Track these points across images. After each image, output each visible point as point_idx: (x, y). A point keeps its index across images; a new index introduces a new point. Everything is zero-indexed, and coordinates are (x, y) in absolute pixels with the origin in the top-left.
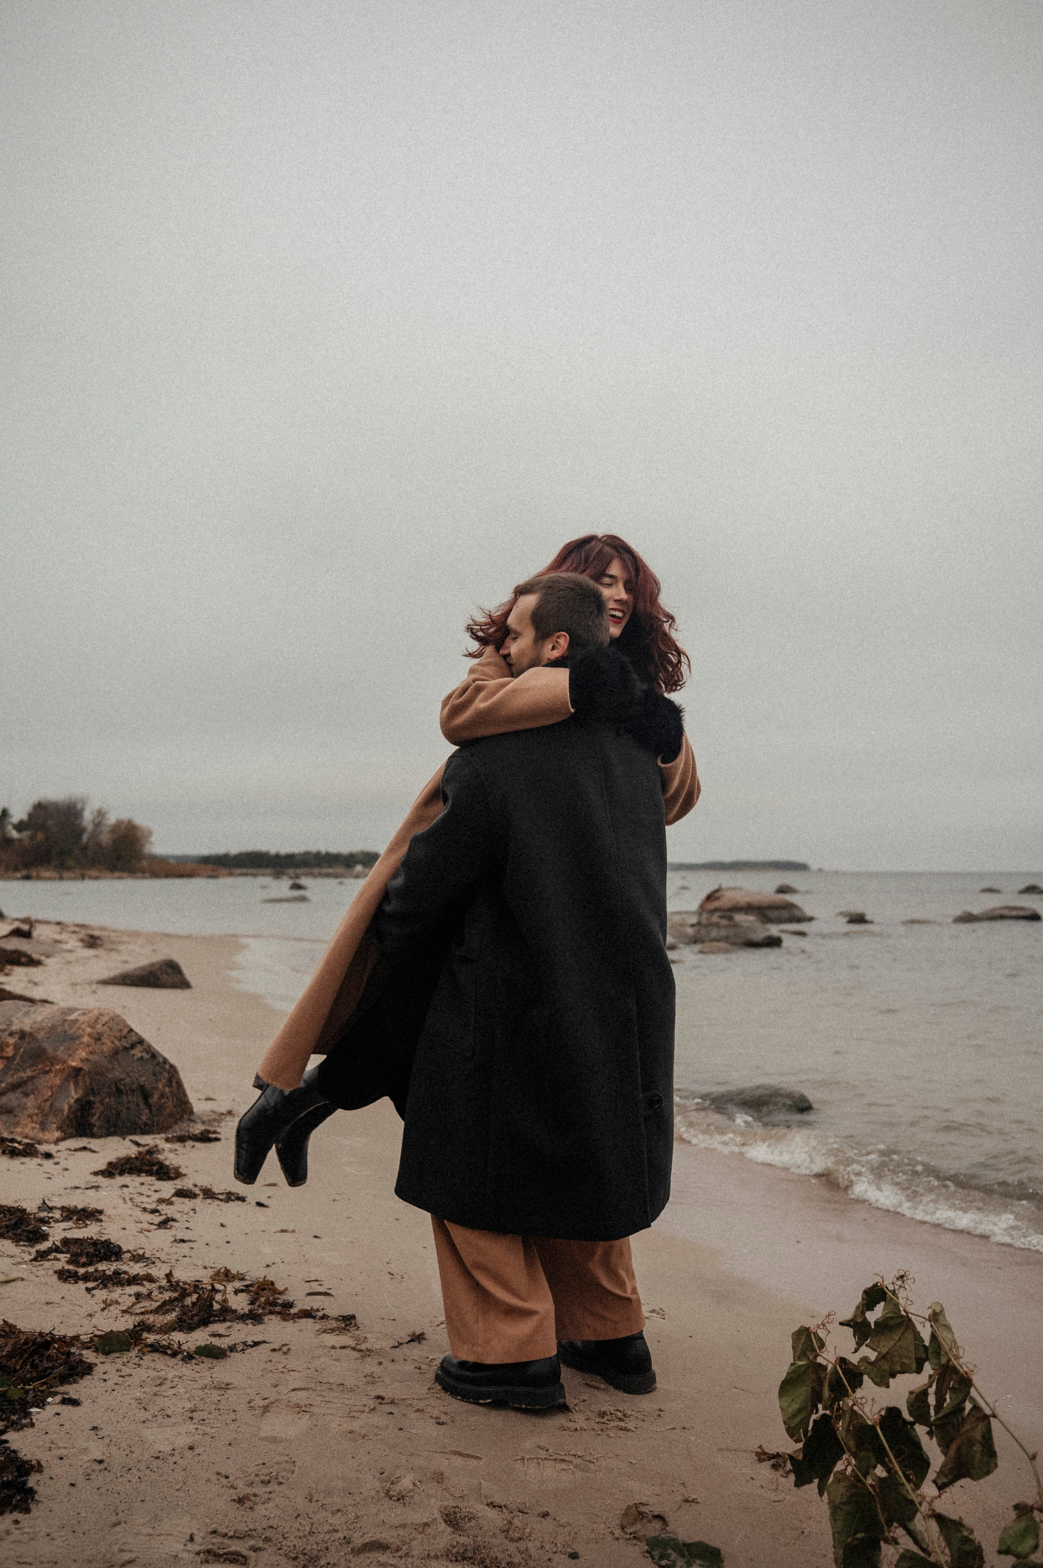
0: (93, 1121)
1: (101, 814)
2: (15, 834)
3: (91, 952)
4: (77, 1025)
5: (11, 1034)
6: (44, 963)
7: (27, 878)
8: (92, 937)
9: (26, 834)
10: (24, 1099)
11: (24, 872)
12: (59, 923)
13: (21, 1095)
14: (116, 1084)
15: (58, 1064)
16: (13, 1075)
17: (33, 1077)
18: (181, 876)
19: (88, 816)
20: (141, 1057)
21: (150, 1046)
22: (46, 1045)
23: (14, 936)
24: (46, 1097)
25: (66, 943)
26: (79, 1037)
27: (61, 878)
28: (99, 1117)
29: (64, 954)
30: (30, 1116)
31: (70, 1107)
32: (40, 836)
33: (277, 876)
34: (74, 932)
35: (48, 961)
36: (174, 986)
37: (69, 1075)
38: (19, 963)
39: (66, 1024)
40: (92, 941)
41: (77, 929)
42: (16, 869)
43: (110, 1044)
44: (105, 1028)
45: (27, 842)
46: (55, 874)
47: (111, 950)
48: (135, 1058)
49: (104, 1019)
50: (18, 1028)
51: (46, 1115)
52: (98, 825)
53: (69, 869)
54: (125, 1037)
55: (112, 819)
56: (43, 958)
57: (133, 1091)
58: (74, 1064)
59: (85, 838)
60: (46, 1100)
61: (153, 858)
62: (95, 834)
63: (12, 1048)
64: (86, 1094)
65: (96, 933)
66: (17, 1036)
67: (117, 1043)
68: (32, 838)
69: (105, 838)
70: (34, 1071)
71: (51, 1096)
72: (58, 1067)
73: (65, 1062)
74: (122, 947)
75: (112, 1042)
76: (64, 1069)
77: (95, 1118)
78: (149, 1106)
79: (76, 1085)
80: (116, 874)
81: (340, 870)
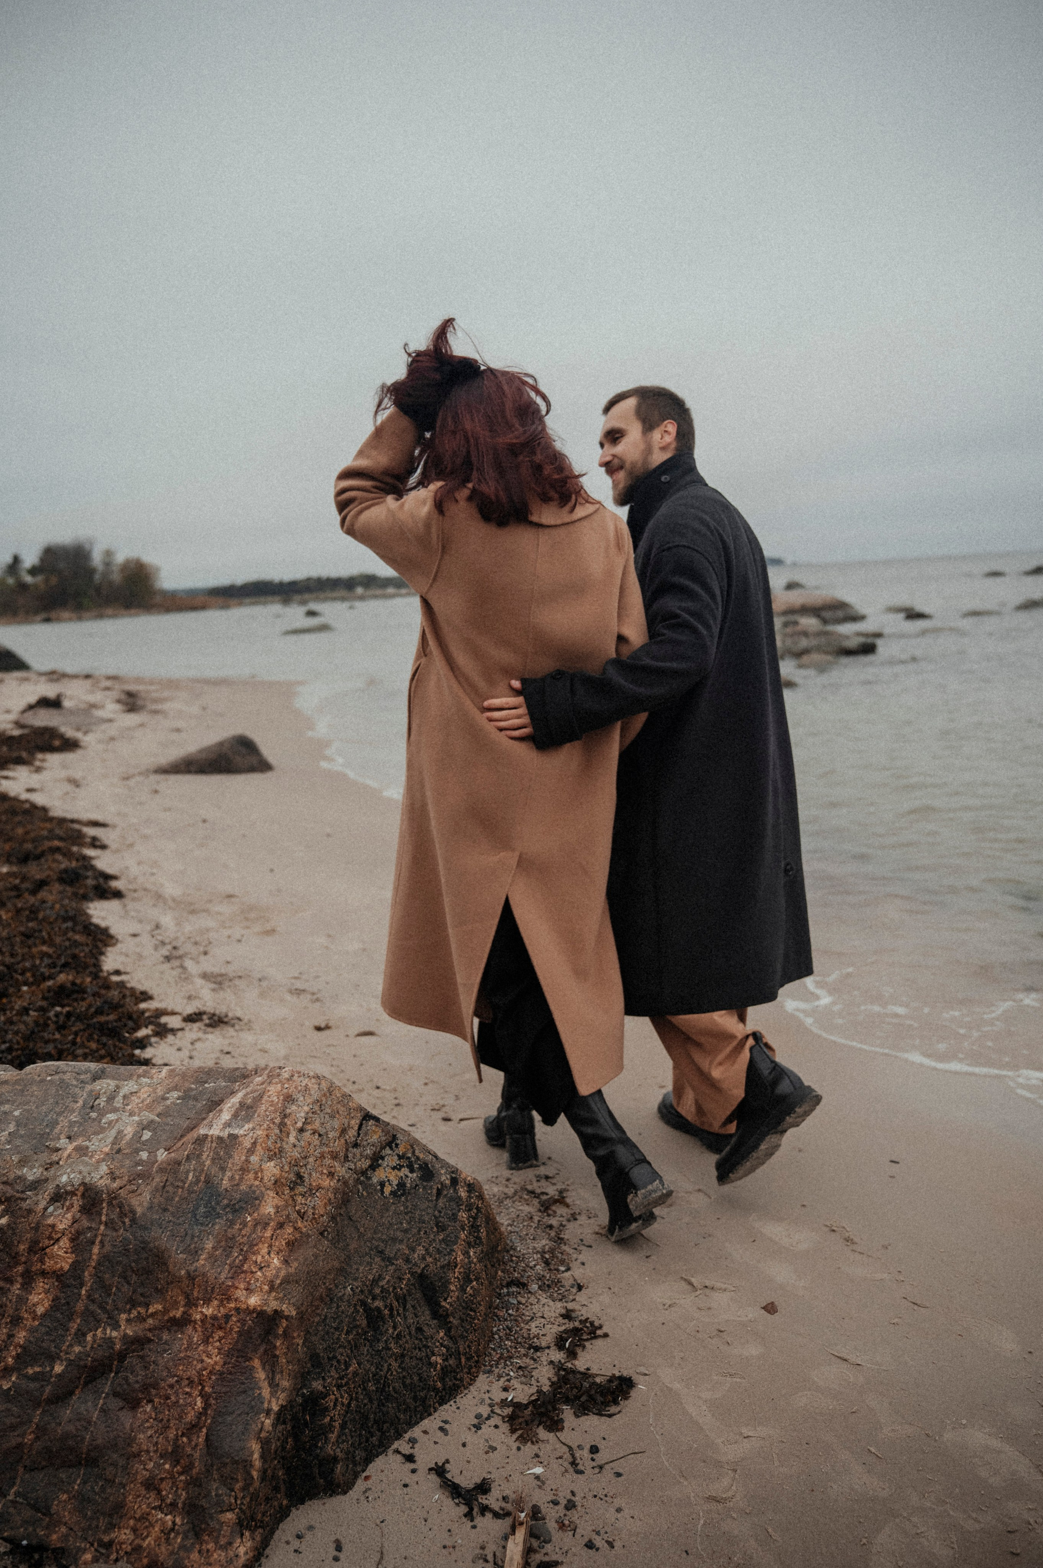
0: (329, 1450)
1: (108, 553)
2: (28, 579)
3: (132, 719)
4: (238, 1157)
5: (58, 1197)
6: (82, 744)
7: (48, 620)
8: (130, 694)
9: (39, 578)
10: (127, 1419)
11: (44, 615)
12: (88, 677)
13: (115, 1404)
14: (364, 1303)
15: (207, 1301)
16: (80, 1335)
17: (138, 1343)
18: (194, 608)
19: (97, 558)
20: (401, 1185)
21: (413, 1144)
22: (162, 1239)
23: (41, 707)
24: (190, 1416)
25: (103, 707)
26: (251, 1200)
27: (80, 619)
28: (343, 1426)
29: (104, 726)
30: (151, 1485)
31: (265, 1444)
32: (54, 580)
33: (286, 601)
34: (107, 689)
35: (87, 739)
36: (252, 769)
37: (245, 1335)
38: (52, 749)
39: (206, 1157)
40: (130, 700)
41: (108, 683)
42: (36, 613)
43: (326, 1182)
44: (307, 1135)
45: (42, 586)
46: (73, 615)
47: (156, 712)
48: (387, 1190)
49: (299, 1112)
50: (76, 1178)
51: (195, 1482)
52: (107, 564)
53: (88, 609)
54: (356, 1145)
55: (120, 558)
56: (79, 735)
57: (402, 1300)
58: (254, 1301)
59: (97, 577)
60: (194, 1427)
61: (164, 593)
62: (105, 574)
63: (65, 1243)
64: (302, 1378)
65: (132, 688)
66: (77, 1202)
67: (341, 1170)
68: (47, 581)
69: (116, 577)
70: (141, 1319)
71: (204, 1412)
72: (209, 1311)
73: (226, 1296)
74: (166, 706)
75: (331, 1174)
76: (227, 1317)
77: (333, 1437)
78: (441, 1317)
79: (271, 1362)
80: (133, 611)
81: (343, 593)
